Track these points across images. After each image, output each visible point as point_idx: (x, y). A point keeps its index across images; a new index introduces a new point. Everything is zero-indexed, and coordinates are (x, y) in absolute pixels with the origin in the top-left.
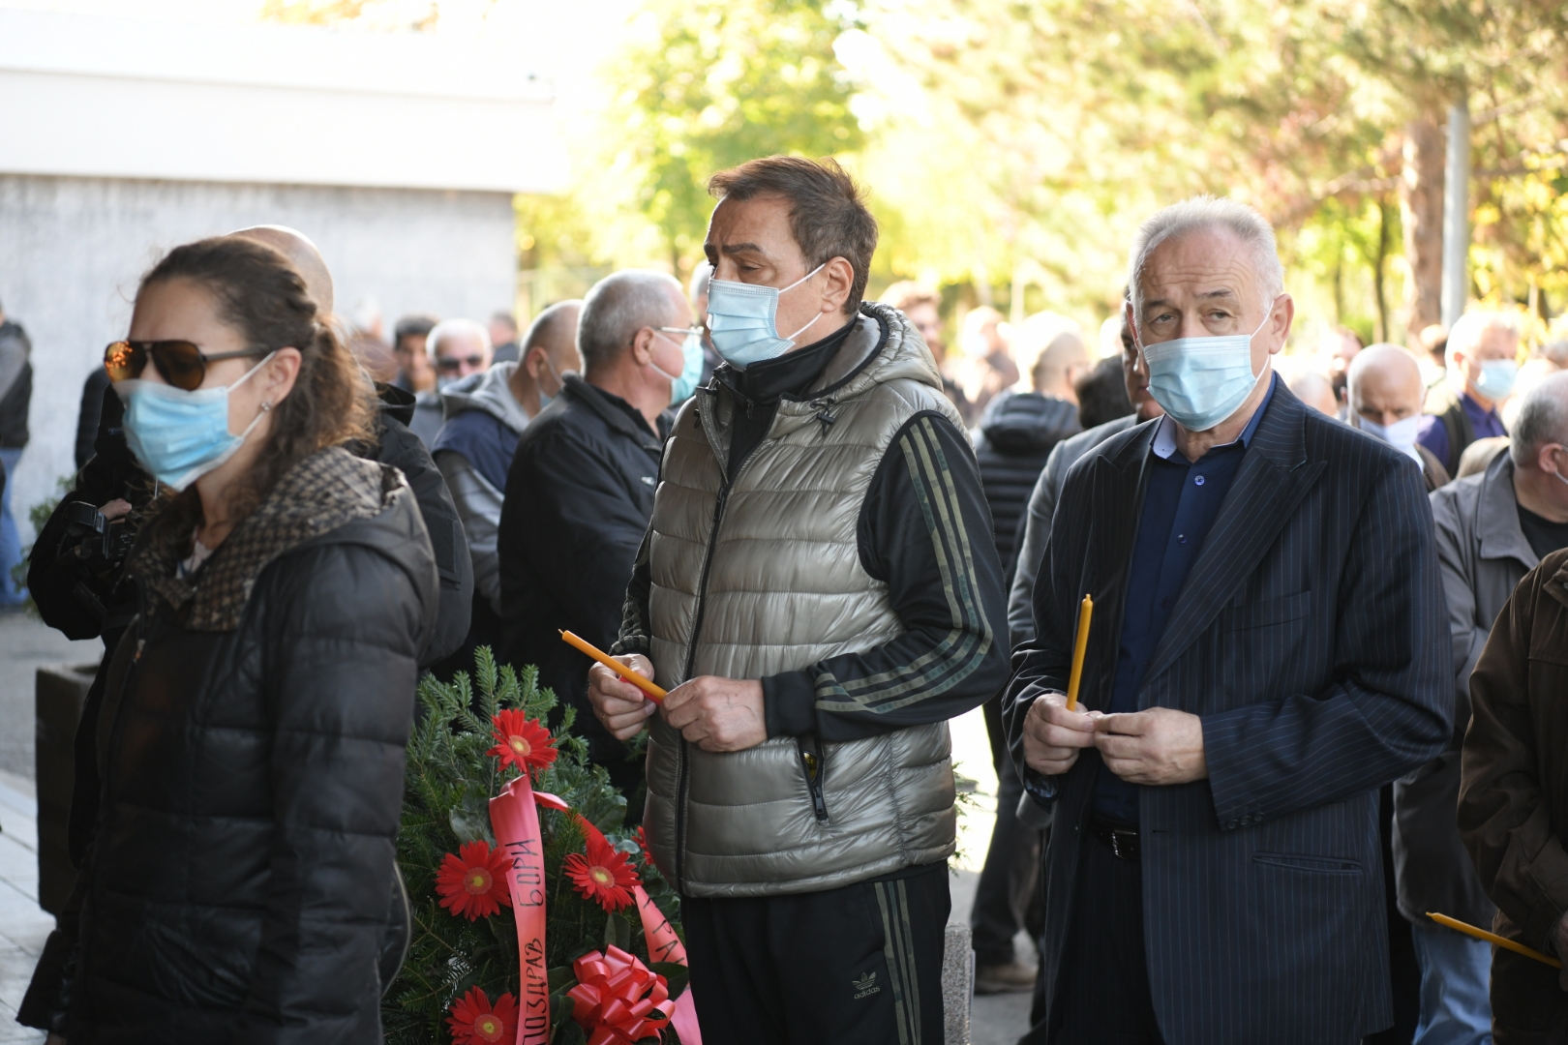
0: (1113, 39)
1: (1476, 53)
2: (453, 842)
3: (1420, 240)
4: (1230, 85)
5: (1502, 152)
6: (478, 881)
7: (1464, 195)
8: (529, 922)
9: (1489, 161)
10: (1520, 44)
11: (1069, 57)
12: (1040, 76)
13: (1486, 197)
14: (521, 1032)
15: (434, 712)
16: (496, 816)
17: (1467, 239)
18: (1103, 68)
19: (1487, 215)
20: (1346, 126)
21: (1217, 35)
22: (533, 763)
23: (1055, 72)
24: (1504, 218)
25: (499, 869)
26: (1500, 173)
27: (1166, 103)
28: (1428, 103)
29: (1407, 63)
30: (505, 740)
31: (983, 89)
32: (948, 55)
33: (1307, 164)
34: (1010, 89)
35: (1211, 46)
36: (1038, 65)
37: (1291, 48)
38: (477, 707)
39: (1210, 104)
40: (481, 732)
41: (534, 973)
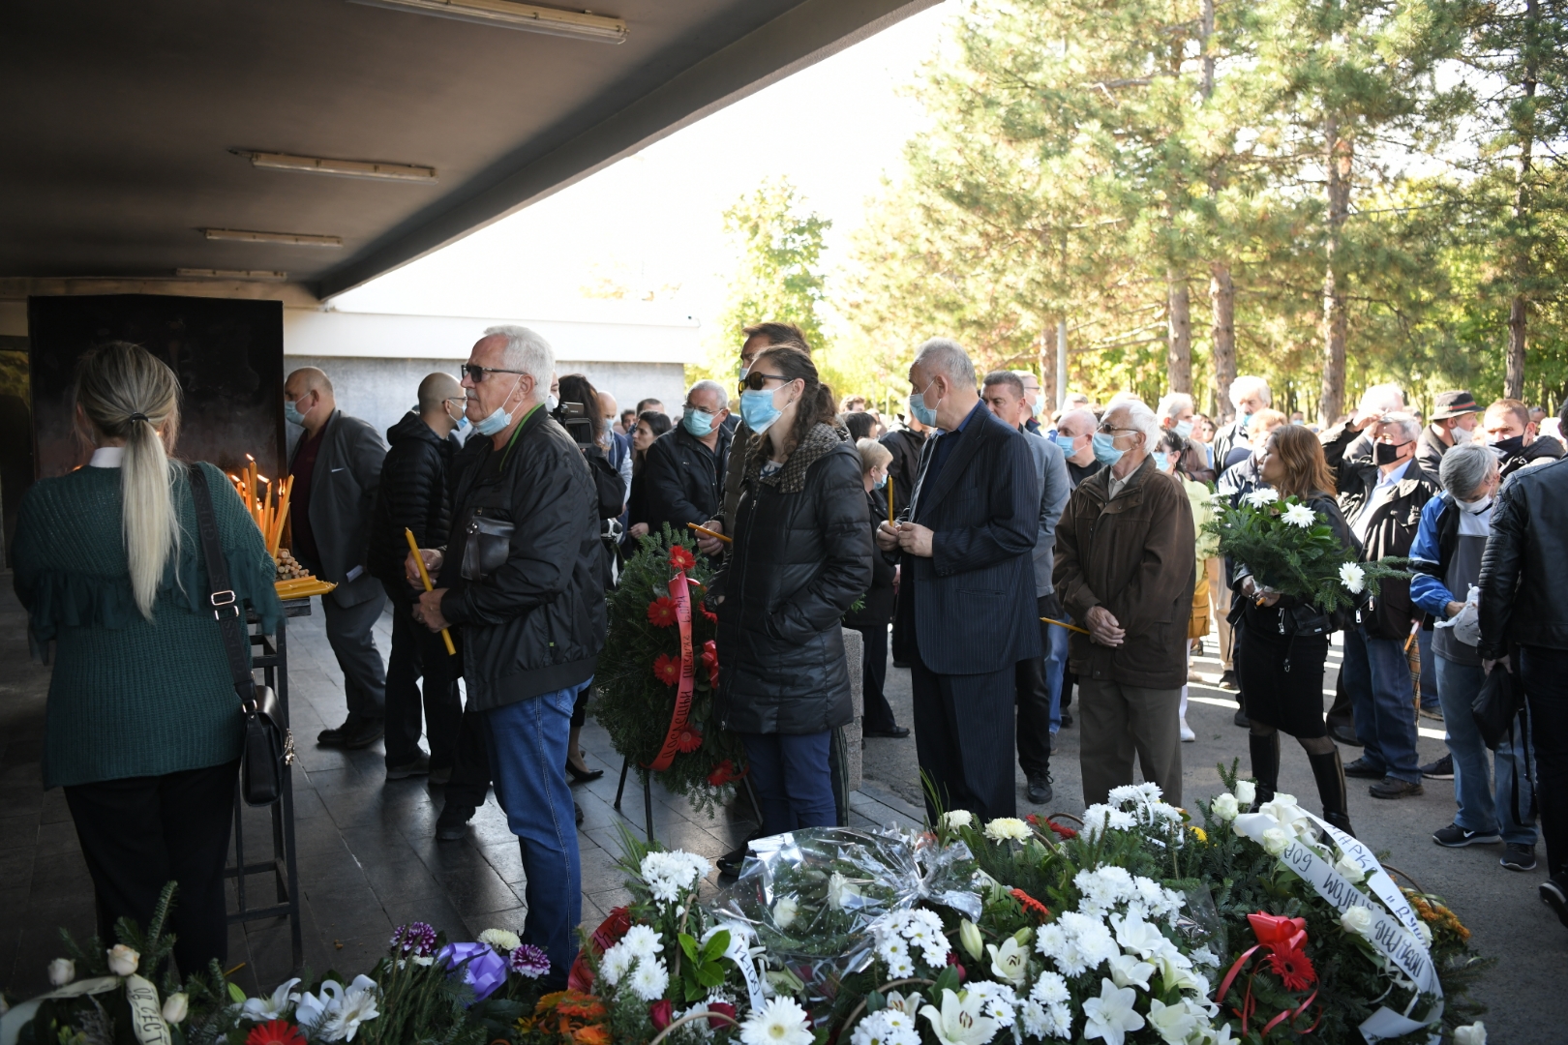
0: (923, 298)
1: (1068, 301)
2: (654, 597)
3: (1047, 377)
4: (970, 316)
5: (1080, 343)
6: (665, 612)
7: (1065, 359)
8: (685, 631)
9: (1075, 346)
10: (1086, 297)
11: (905, 306)
12: (894, 314)
13: (1074, 362)
14: (682, 671)
15: (646, 548)
16: (671, 588)
17: (1067, 379)
18: (918, 309)
19: (1075, 369)
20: (1018, 334)
21: (965, 296)
22: (686, 567)
23: (900, 312)
24: (1082, 369)
25: (673, 608)
26: (1080, 351)
27: (944, 323)
28: (1050, 321)
29: (1041, 305)
30: (675, 557)
31: (871, 320)
32: (858, 306)
33: (1003, 349)
34: (882, 319)
35: (963, 301)
36: (892, 310)
37: (994, 300)
38: (664, 545)
39: (963, 324)
40: (666, 556)
41: (687, 648)
